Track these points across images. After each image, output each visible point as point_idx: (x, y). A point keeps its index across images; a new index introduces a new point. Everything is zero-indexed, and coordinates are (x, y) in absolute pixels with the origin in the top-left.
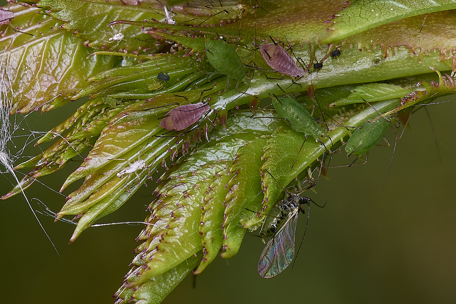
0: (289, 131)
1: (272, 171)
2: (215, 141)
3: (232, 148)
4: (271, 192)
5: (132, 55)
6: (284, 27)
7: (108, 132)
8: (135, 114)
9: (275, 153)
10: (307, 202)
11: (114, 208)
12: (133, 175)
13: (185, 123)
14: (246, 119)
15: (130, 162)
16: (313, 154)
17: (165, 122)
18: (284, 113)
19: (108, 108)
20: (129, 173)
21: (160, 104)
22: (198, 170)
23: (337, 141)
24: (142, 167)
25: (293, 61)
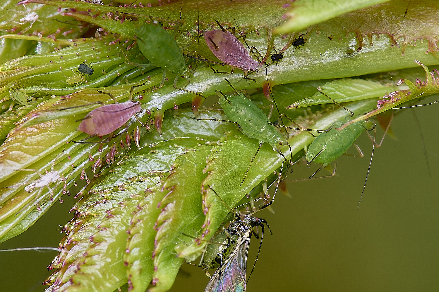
0: (240, 137)
1: (216, 187)
2: (149, 148)
3: (170, 156)
4: (215, 213)
5: (48, 39)
6: (237, 8)
7: (16, 136)
8: (47, 114)
9: (220, 164)
10: (260, 224)
11: (21, 229)
12: (45, 190)
13: (109, 126)
14: (188, 121)
15: (41, 173)
16: (270, 165)
17: (84, 125)
18: (233, 115)
19: (17, 105)
20: (39, 186)
21: (80, 102)
22: (126, 183)
23: (300, 149)
24: (56, 179)
25: (246, 51)
